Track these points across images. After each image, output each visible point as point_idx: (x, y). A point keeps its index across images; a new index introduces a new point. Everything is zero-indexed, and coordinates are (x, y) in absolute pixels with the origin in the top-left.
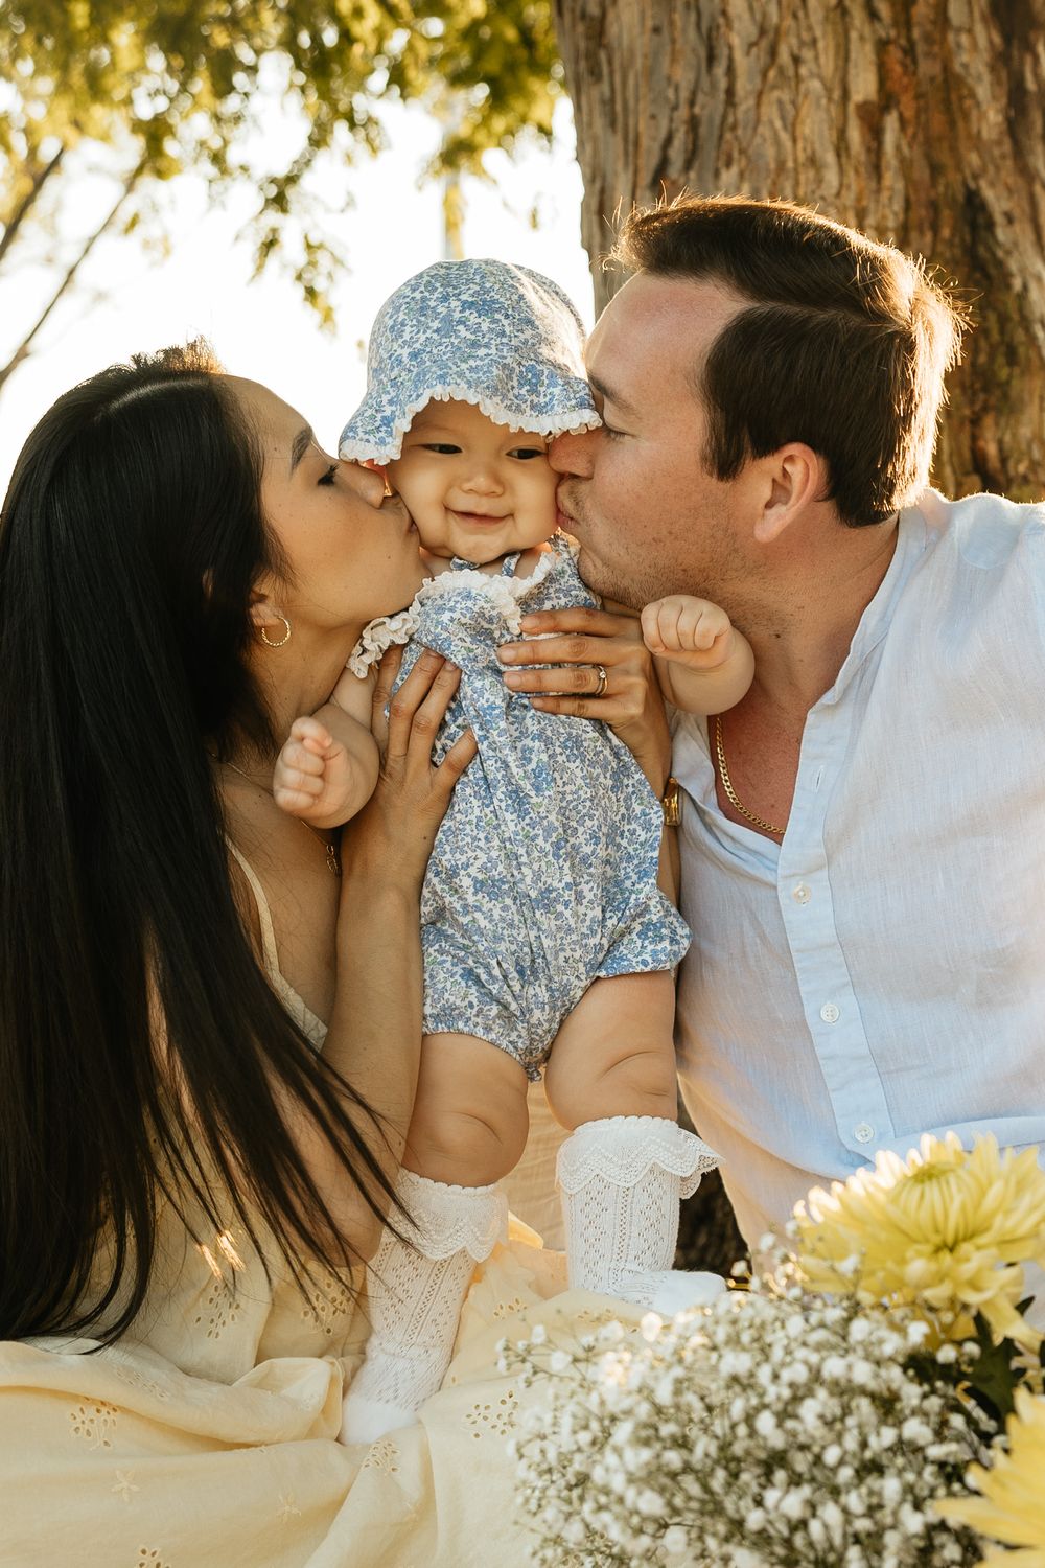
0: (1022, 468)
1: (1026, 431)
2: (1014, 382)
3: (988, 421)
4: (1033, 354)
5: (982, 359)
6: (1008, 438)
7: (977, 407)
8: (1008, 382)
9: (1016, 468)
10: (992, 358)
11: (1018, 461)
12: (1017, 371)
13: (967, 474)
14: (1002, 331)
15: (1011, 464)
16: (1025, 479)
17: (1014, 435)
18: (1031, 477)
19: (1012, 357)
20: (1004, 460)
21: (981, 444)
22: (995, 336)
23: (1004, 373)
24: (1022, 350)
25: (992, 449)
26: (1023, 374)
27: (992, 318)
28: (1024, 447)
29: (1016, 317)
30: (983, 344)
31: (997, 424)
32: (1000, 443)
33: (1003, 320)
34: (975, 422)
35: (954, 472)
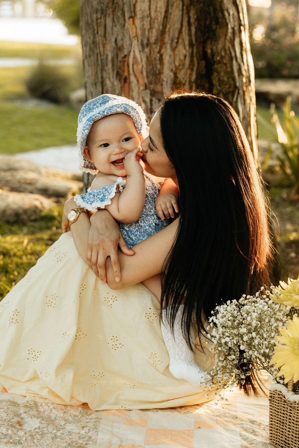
0: (218, 58)
1: (220, 46)
2: (218, 30)
3: (209, 42)
4: (224, 21)
5: (208, 22)
6: (214, 48)
7: (205, 38)
8: (215, 30)
9: (216, 58)
10: (211, 22)
11: (217, 56)
12: (218, 26)
13: (201, 60)
14: (215, 13)
15: (215, 57)
16: (219, 62)
17: (216, 48)
18: (221, 61)
19: (217, 23)
20: (213, 55)
21: (206, 49)
22: (212, 14)
23: (214, 27)
24: (220, 20)
25: (209, 51)
26: (220, 28)
27: (212, 9)
28: (219, 51)
29: (219, 8)
30: (208, 17)
31: (211, 43)
32: (212, 50)
33: (215, 10)
34: (204, 42)
35: (197, 59)
